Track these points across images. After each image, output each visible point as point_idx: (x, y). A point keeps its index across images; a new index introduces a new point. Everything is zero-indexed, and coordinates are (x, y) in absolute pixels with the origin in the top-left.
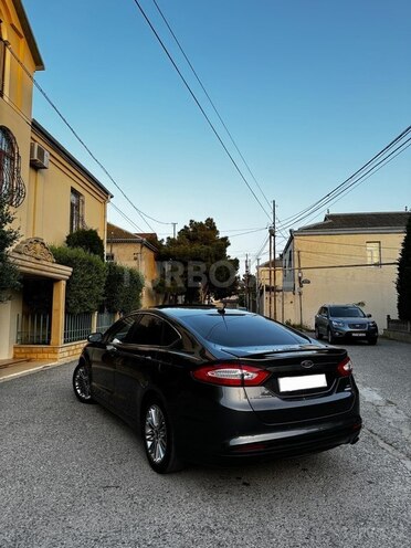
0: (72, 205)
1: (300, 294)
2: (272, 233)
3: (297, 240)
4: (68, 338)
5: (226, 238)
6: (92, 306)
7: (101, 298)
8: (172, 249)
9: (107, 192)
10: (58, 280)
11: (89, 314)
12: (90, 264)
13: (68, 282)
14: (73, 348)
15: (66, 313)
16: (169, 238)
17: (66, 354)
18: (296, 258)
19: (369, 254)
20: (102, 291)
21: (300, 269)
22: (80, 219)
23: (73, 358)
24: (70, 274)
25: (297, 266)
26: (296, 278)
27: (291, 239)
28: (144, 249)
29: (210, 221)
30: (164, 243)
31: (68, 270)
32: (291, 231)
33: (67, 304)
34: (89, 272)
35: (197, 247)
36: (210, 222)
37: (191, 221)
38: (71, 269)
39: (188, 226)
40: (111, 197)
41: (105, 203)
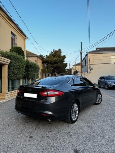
0: (12, 38)
1: (90, 73)
2: (81, 53)
3: (89, 55)
4: (10, 89)
5: (65, 56)
6: (20, 76)
7: (24, 73)
8: (48, 59)
9: (25, 36)
10: (4, 65)
11: (19, 79)
12: (18, 59)
13: (9, 66)
14: (12, 93)
15: (8, 79)
16: (46, 55)
17: (9, 96)
18: (89, 61)
19: (112, 60)
20: (24, 70)
22: (15, 44)
23: (12, 98)
24: (10, 62)
25: (89, 64)
26: (89, 68)
27: (87, 55)
28: (39, 59)
29: (60, 50)
30: (45, 57)
31: (9, 61)
32: (87, 52)
33: (8, 75)
34: (18, 62)
35: (56, 58)
37: (54, 50)
38: (10, 60)
39: (53, 51)
40: (27, 38)
41: (25, 40)
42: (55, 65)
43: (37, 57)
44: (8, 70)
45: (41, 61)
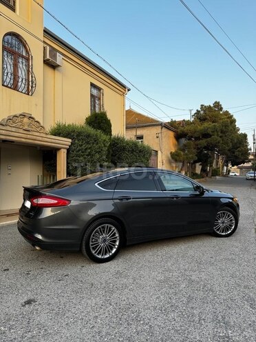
0: (92, 96)
9: (124, 87)
10: (59, 149)
12: (88, 136)
13: (68, 151)
24: (70, 144)
28: (163, 128)
31: (68, 141)
33: (68, 167)
35: (206, 125)
36: (217, 105)
37: (202, 106)
38: (70, 140)
39: (199, 109)
40: (129, 90)
41: (123, 94)
42: (203, 142)
43: (160, 127)
44: (67, 158)
45: (171, 134)
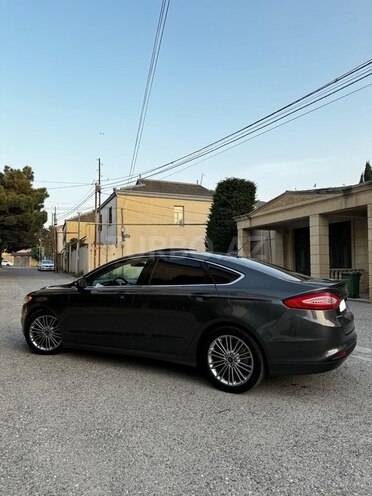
1: (122, 247)
2: (98, 190)
3: (120, 199)
5: (44, 190)
18: (119, 214)
19: (176, 215)
21: (123, 225)
25: (119, 222)
26: (119, 233)
27: (114, 196)
29: (28, 171)
32: (114, 190)
35: (14, 195)
37: (7, 167)
39: (2, 172)
42: (12, 219)
